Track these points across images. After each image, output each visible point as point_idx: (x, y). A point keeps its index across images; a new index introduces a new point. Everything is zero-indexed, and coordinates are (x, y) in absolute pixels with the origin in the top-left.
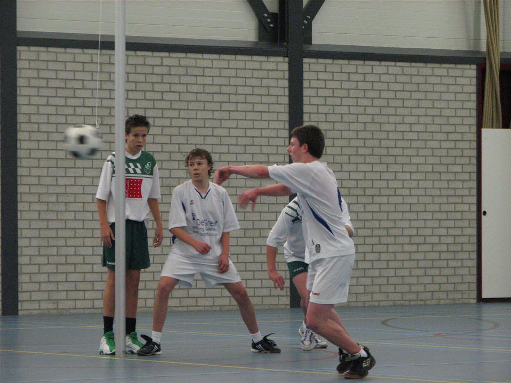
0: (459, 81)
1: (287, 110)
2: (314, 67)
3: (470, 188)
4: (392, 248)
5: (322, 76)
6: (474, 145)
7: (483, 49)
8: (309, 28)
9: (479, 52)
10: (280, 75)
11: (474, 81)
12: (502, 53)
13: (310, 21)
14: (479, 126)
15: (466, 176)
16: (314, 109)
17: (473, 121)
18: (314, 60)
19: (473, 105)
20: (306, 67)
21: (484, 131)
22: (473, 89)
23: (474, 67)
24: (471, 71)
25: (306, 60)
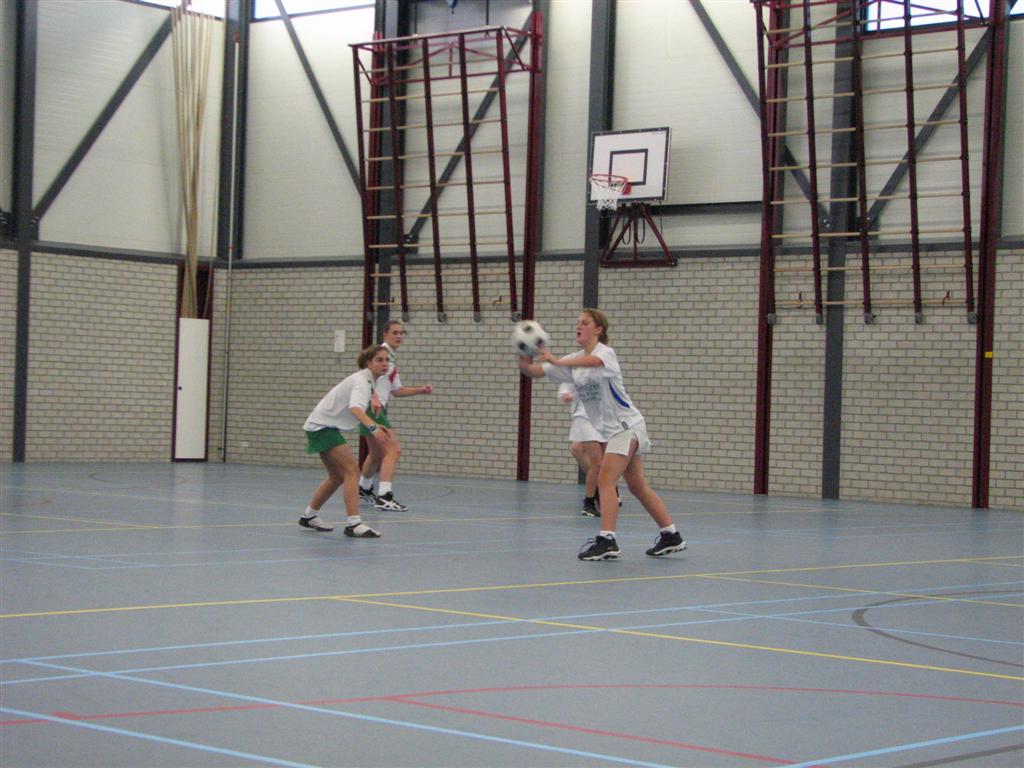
0: (163, 278)
1: (16, 294)
2: (40, 260)
3: (168, 367)
4: (102, 415)
5: (46, 268)
6: (173, 331)
7: (184, 252)
8: (36, 227)
9: (180, 255)
10: (10, 265)
11: (175, 279)
12: (200, 257)
13: (38, 221)
14: (179, 315)
15: (166, 357)
16: (39, 295)
17: (173, 311)
18: (39, 254)
19: (173, 298)
20: (33, 259)
21: (183, 321)
22: (174, 285)
23: (175, 267)
24: (173, 270)
25: (33, 254)
